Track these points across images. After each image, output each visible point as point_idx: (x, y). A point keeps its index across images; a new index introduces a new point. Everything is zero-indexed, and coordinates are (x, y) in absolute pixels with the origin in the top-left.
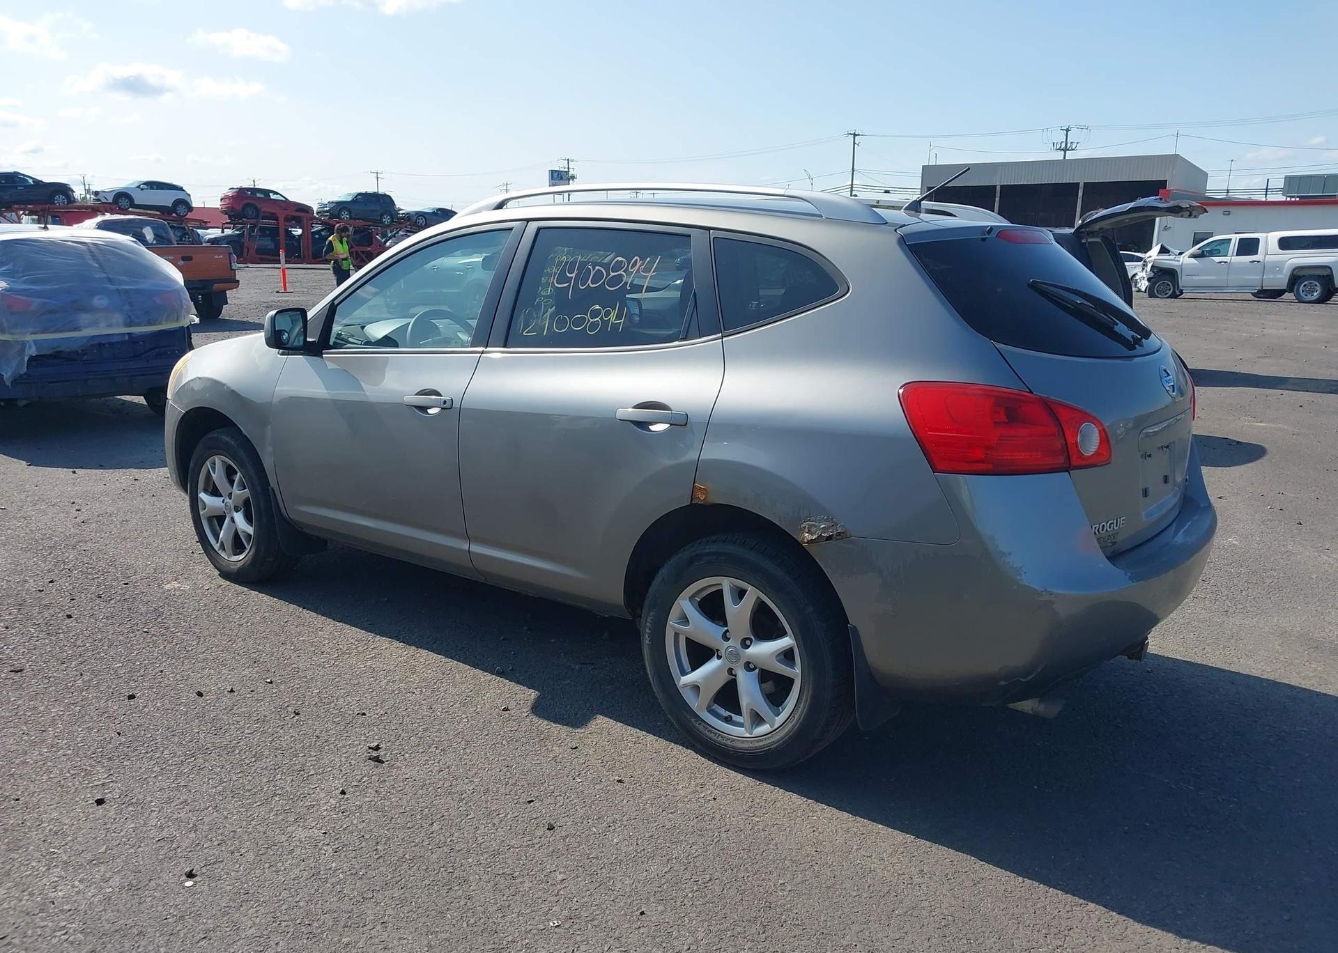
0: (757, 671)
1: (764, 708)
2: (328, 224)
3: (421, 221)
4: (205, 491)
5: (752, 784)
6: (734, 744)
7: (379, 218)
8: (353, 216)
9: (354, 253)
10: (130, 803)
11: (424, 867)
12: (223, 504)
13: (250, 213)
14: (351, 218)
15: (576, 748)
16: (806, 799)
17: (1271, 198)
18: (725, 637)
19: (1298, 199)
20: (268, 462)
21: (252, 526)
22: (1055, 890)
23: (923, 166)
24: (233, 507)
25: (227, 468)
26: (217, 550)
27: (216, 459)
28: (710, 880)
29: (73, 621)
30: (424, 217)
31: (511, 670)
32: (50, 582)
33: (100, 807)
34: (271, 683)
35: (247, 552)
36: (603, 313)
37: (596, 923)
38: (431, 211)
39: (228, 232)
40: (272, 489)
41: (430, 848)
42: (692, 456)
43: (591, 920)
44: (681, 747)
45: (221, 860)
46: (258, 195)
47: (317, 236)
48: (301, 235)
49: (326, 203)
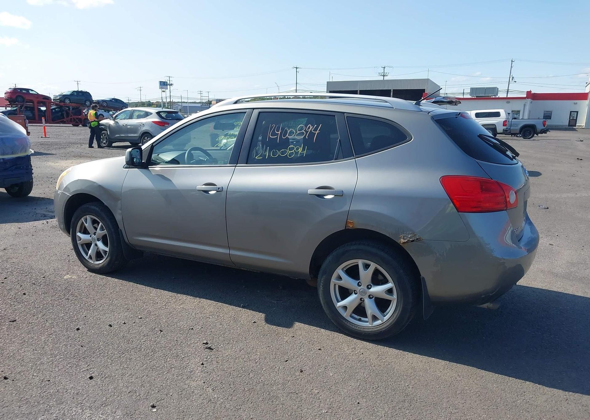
0: (374, 298)
1: (378, 313)
2: (59, 105)
3: (105, 104)
4: (80, 232)
5: (374, 346)
6: (365, 330)
7: (84, 103)
8: (71, 102)
9: (73, 119)
10: (105, 377)
11: (256, 393)
12: (90, 238)
13: (20, 99)
14: (70, 102)
15: (294, 337)
16: (399, 351)
17: (465, 97)
18: (359, 285)
19: (475, 97)
20: (118, 217)
21: (108, 247)
22: (512, 378)
23: (327, 82)
24: (96, 239)
25: (93, 221)
26: (87, 259)
27: (88, 217)
28: (378, 387)
29: (27, 296)
30: (106, 102)
31: (247, 305)
32: (5, 278)
33: (92, 380)
34: (141, 318)
35: (104, 259)
36: (295, 148)
37: (341, 409)
38: (109, 100)
39: (9, 109)
40: (121, 230)
41: (254, 385)
42: (346, 208)
43: (339, 408)
44: (337, 333)
45: (163, 398)
46: (24, 91)
47: (54, 111)
48: (45, 110)
49: (58, 95)
